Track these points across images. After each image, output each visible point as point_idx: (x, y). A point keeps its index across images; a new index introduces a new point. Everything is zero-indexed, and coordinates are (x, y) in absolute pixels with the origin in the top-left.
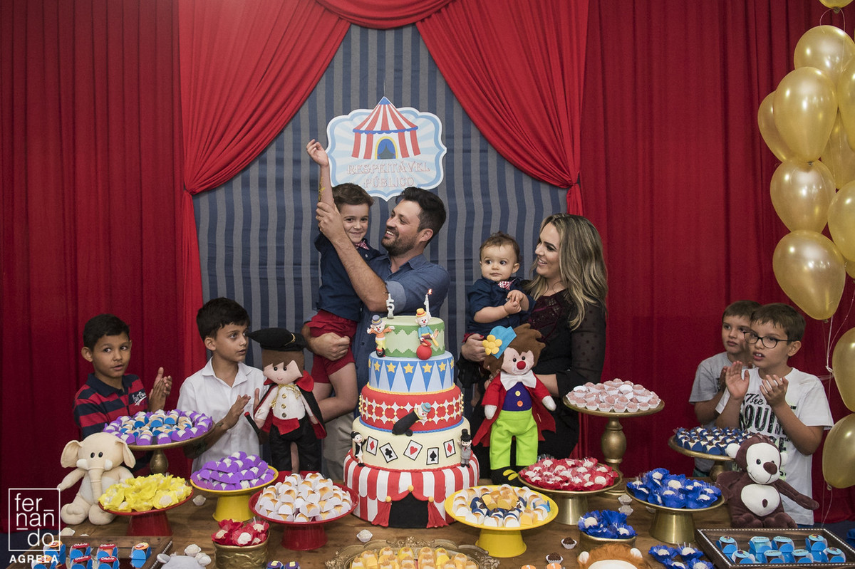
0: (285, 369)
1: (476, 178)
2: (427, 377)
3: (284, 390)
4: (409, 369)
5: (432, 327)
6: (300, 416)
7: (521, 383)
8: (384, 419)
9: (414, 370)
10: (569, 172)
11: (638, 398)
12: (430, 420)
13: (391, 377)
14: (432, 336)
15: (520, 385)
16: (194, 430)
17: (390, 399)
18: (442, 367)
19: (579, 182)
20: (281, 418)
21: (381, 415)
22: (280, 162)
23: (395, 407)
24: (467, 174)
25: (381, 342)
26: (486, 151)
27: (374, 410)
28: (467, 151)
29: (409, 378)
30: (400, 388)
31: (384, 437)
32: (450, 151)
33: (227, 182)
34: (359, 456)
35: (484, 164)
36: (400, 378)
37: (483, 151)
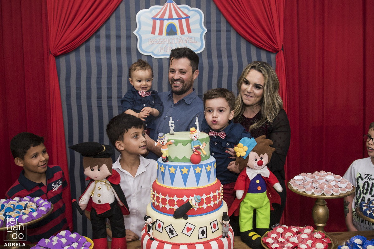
0: (99, 170)
1: (224, 47)
2: (198, 176)
3: (99, 184)
4: (185, 171)
5: (202, 141)
6: (111, 201)
7: (260, 174)
8: (168, 207)
9: (188, 171)
10: (277, 43)
11: (339, 184)
12: (201, 207)
13: (172, 176)
14: (201, 147)
15: (259, 176)
16: (35, 214)
17: (172, 193)
18: (209, 168)
19: (283, 49)
20: (98, 203)
21: (166, 204)
22: (108, 37)
23: (176, 198)
24: (219, 44)
25: (165, 152)
26: (230, 31)
27: (160, 200)
28: (219, 31)
29: (185, 177)
30: (179, 185)
31: (168, 220)
32: (209, 31)
33: (76, 49)
34: (151, 232)
35: (228, 39)
36: (178, 177)
37: (228, 31)
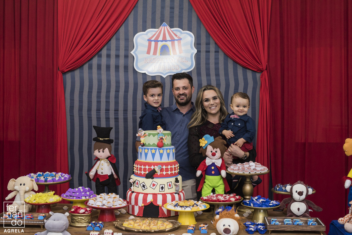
0: (103, 152)
2: (161, 155)
3: (102, 162)
4: (153, 151)
5: (165, 135)
7: (214, 163)
8: (143, 172)
9: (155, 152)
10: (262, 64)
11: (256, 168)
12: (162, 173)
13: (146, 154)
14: (164, 138)
16: (63, 178)
17: (145, 164)
18: (168, 151)
20: (101, 174)
21: (141, 171)
22: (108, 56)
23: (147, 167)
25: (142, 140)
26: (218, 52)
27: (138, 169)
28: (208, 52)
29: (153, 155)
30: (150, 160)
31: (142, 180)
32: (199, 51)
33: (81, 66)
34: (132, 188)
35: (217, 59)
36: (150, 155)
37: (216, 52)
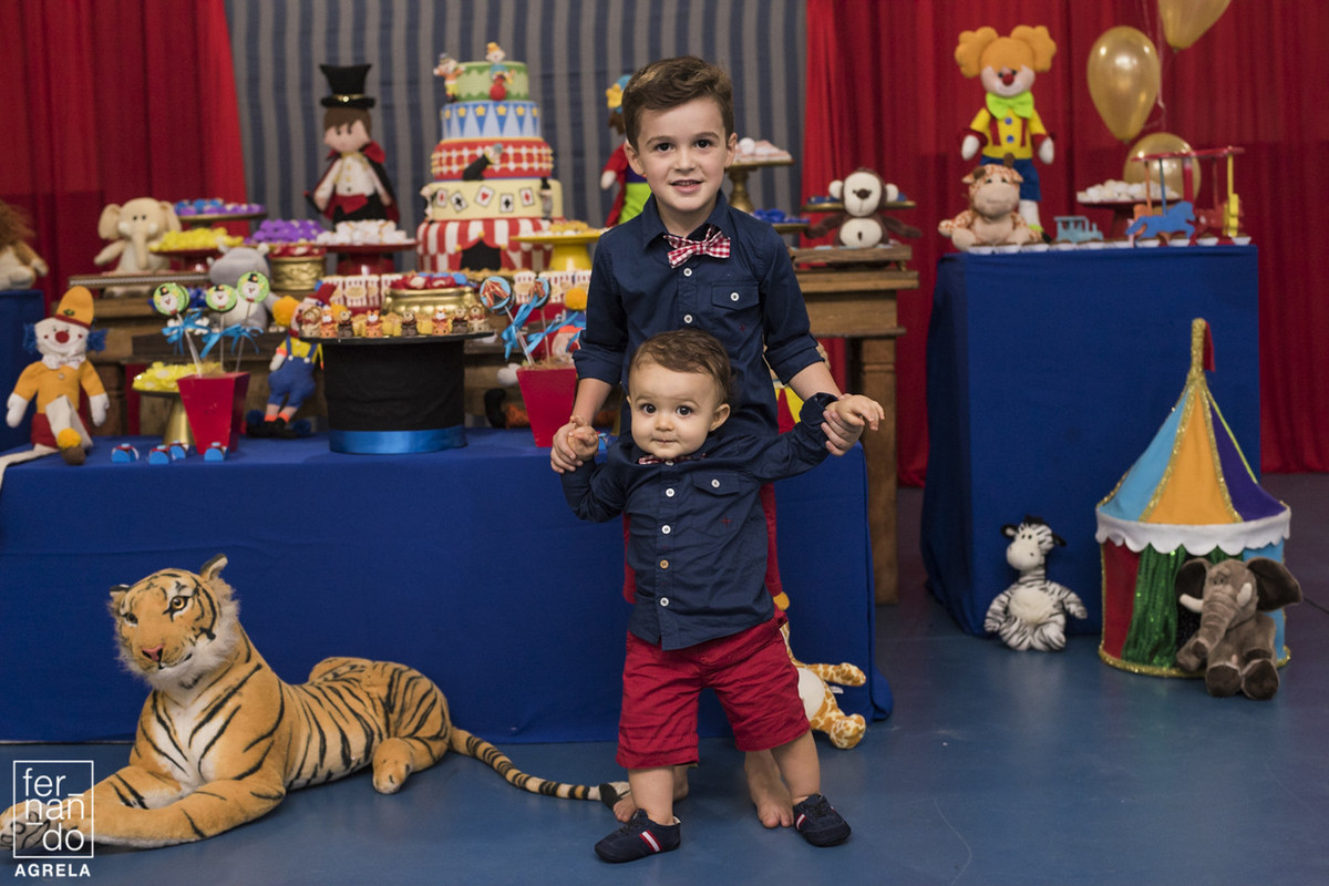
0: (349, 132)
2: (502, 120)
3: (349, 160)
4: (481, 111)
5: (508, 69)
6: (368, 191)
8: (455, 168)
9: (486, 112)
12: (505, 165)
13: (462, 121)
14: (506, 76)
17: (459, 146)
18: (521, 112)
20: (346, 194)
21: (451, 165)
23: (466, 153)
25: (452, 86)
27: (444, 162)
29: (481, 121)
30: (472, 133)
31: (454, 187)
34: (429, 210)
36: (471, 122)
